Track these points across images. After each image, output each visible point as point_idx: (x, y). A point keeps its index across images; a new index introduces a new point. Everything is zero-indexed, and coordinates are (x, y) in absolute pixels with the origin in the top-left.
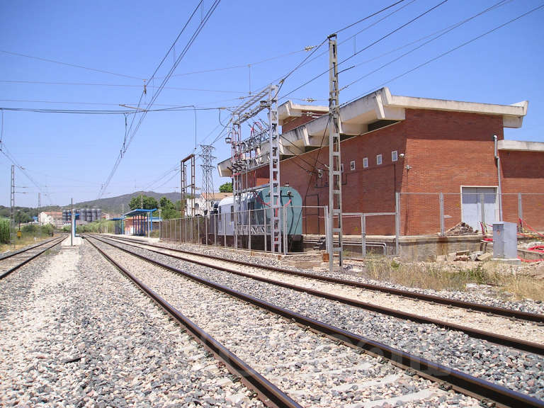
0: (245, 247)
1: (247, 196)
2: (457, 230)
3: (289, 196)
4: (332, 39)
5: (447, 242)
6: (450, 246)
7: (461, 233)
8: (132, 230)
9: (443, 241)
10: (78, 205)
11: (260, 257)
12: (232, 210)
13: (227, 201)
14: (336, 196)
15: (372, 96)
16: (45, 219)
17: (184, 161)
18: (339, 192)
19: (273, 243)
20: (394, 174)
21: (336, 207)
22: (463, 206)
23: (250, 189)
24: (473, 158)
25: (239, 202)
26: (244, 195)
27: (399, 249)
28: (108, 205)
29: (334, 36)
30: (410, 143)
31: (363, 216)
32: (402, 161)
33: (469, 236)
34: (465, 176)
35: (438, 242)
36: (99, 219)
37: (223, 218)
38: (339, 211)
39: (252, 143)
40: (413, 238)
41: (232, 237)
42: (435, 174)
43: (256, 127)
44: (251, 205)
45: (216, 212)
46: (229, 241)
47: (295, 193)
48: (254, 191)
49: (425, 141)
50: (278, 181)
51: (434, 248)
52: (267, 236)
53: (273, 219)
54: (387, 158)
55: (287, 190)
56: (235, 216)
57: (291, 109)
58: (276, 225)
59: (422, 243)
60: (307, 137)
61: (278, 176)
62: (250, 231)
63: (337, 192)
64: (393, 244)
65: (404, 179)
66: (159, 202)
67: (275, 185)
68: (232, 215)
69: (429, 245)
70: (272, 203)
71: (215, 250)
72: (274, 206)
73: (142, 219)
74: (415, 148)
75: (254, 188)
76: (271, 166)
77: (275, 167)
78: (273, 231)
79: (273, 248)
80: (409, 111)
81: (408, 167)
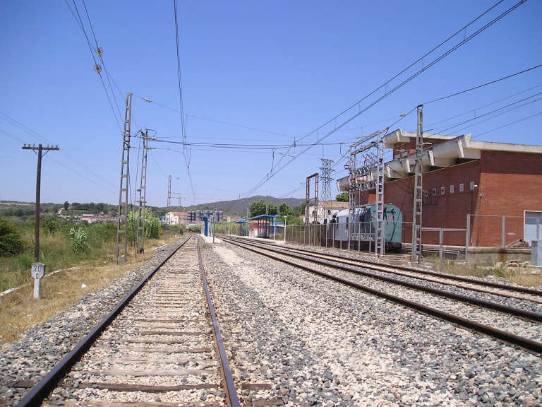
0: (356, 249)
1: (359, 211)
2: (516, 245)
3: (392, 212)
4: (420, 108)
5: (506, 253)
6: (509, 256)
7: (519, 247)
8: (256, 232)
9: (503, 252)
10: (199, 207)
11: (366, 256)
12: (347, 221)
13: (344, 213)
14: (418, 217)
15: (455, 140)
16: (173, 219)
17: (309, 178)
18: (420, 213)
19: (377, 247)
20: (471, 200)
21: (418, 223)
22: (525, 226)
23: (362, 206)
24: (536, 189)
25: (353, 214)
26: (357, 210)
27: (468, 256)
28: (227, 207)
29: (421, 106)
30: (483, 176)
31: (441, 230)
32: (477, 190)
33: (524, 250)
34: (528, 202)
35: (499, 253)
36: (220, 220)
37: (340, 227)
38: (420, 226)
39: (365, 171)
40: (480, 248)
41: (346, 242)
42: (505, 201)
43: (368, 158)
44: (362, 218)
45: (334, 221)
46: (344, 245)
47: (397, 210)
48: (364, 207)
49: (496, 175)
50: (382, 202)
51: (495, 256)
52: (372, 242)
53: (377, 229)
54: (467, 186)
55: (391, 207)
56: (350, 225)
57: (401, 136)
58: (379, 235)
59: (486, 253)
60: (408, 166)
61: (383, 197)
62: (359, 237)
63: (419, 213)
64: (463, 252)
65: (478, 204)
66: (278, 208)
67: (380, 204)
68: (347, 225)
69: (492, 255)
70: (377, 218)
71: (333, 251)
72: (378, 220)
73: (266, 224)
74: (487, 179)
75: (364, 205)
76: (377, 190)
77: (380, 191)
78: (377, 238)
79: (376, 250)
80: (484, 152)
81: (481, 194)
